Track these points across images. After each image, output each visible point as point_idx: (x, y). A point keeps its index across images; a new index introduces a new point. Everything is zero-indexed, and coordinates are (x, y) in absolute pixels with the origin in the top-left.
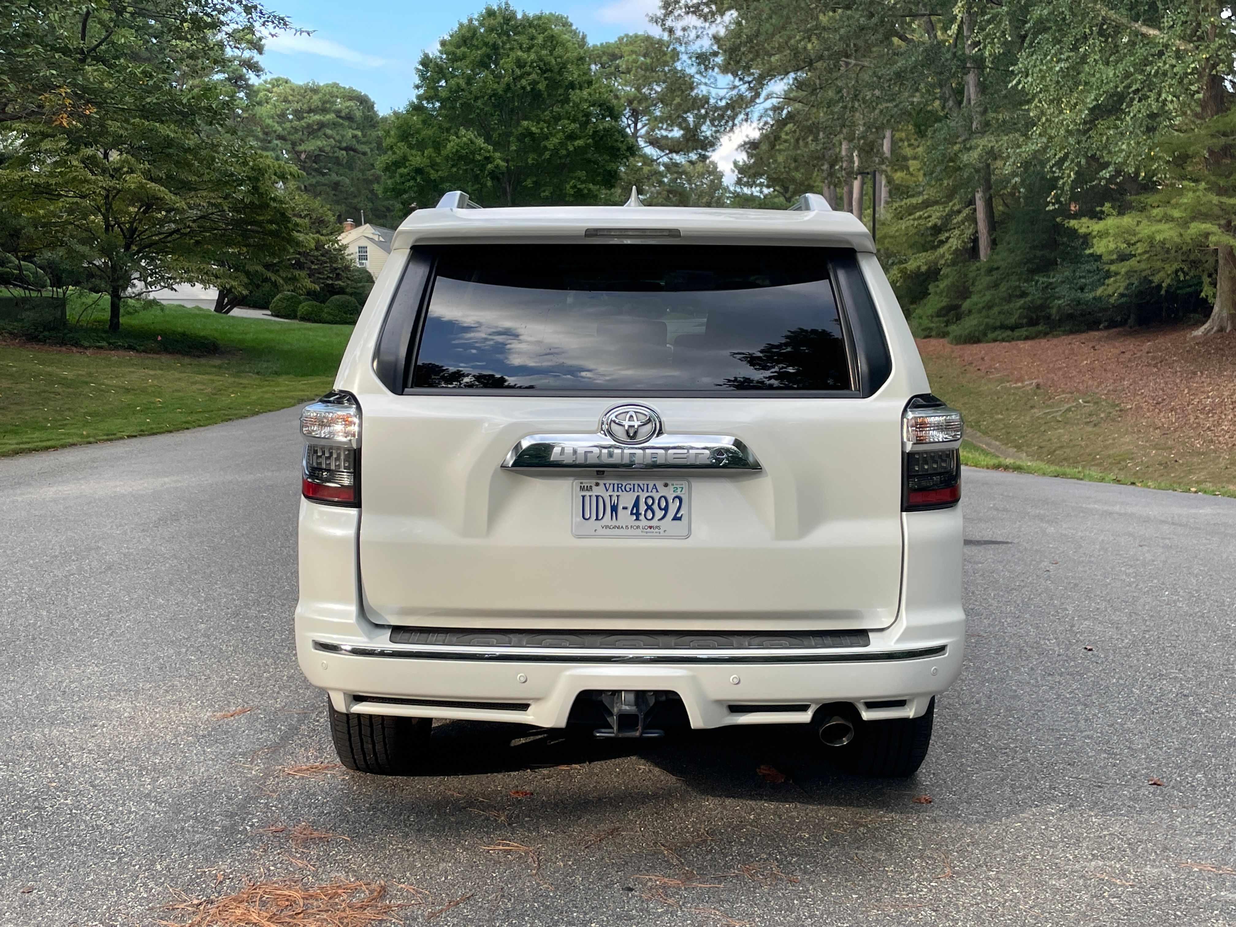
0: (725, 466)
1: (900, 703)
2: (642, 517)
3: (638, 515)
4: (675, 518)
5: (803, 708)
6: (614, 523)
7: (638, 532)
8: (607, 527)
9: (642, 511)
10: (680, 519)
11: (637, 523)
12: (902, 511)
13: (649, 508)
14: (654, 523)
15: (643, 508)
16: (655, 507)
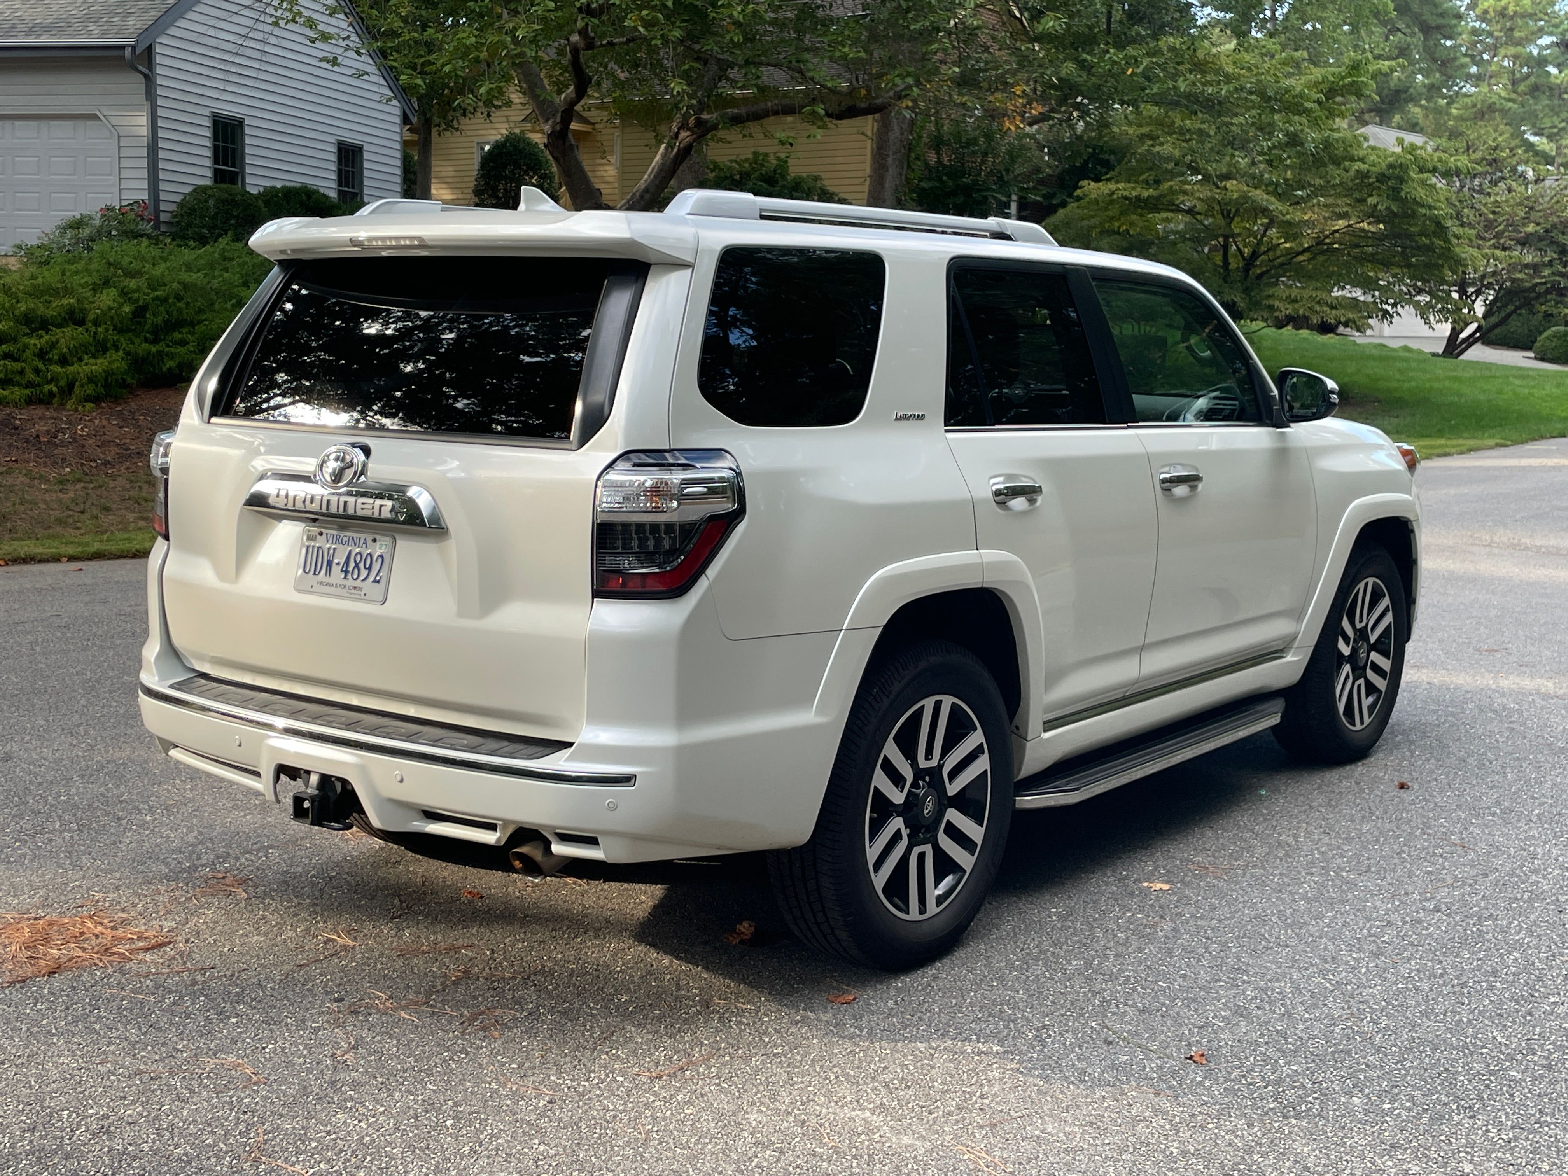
0: (403, 523)
1: (592, 841)
2: (349, 576)
3: (346, 572)
4: (375, 581)
5: (492, 827)
6: (327, 580)
7: (344, 592)
8: (321, 583)
9: (350, 569)
10: (378, 582)
11: (345, 582)
12: (593, 597)
13: (357, 566)
14: (358, 583)
15: (352, 565)
16: (361, 565)
